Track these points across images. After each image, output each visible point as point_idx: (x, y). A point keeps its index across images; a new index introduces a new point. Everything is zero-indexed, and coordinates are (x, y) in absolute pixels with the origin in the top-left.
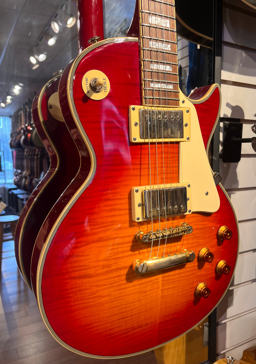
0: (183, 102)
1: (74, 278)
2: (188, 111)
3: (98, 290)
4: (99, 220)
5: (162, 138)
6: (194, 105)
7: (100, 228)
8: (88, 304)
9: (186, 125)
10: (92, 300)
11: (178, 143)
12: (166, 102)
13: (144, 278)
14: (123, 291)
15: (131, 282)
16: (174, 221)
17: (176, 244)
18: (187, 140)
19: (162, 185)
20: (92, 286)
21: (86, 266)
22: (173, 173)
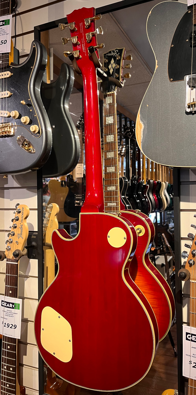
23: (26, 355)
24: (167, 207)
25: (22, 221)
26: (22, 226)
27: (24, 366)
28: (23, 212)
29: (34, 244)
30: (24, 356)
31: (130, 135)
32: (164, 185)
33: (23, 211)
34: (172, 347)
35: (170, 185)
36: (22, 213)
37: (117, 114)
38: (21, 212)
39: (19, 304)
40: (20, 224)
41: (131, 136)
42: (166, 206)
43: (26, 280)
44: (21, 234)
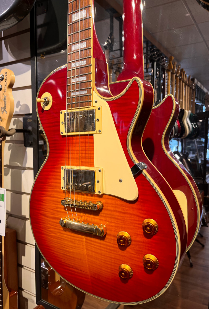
0: (96, 102)
1: (41, 214)
2: (99, 109)
3: (50, 227)
4: (50, 183)
5: (74, 132)
6: (107, 102)
7: (51, 188)
8: (46, 233)
9: (98, 120)
10: (48, 232)
11: (92, 135)
12: (81, 105)
13: (73, 233)
14: (62, 235)
15: (65, 231)
16: (92, 198)
17: (95, 217)
18: (99, 133)
19: (82, 167)
20: (48, 223)
21: (45, 209)
22: (90, 158)
23: (24, 255)
24: (189, 135)
25: (5, 91)
26: (5, 97)
27: (24, 267)
28: (6, 78)
29: (30, 128)
30: (23, 257)
31: (155, 58)
32: (187, 112)
33: (6, 76)
34: (188, 258)
35: (192, 114)
36: (6, 80)
37: (144, 42)
38: (4, 78)
39: (3, 195)
40: (4, 94)
41: (157, 59)
42: (188, 132)
43: (23, 172)
44: (5, 108)
